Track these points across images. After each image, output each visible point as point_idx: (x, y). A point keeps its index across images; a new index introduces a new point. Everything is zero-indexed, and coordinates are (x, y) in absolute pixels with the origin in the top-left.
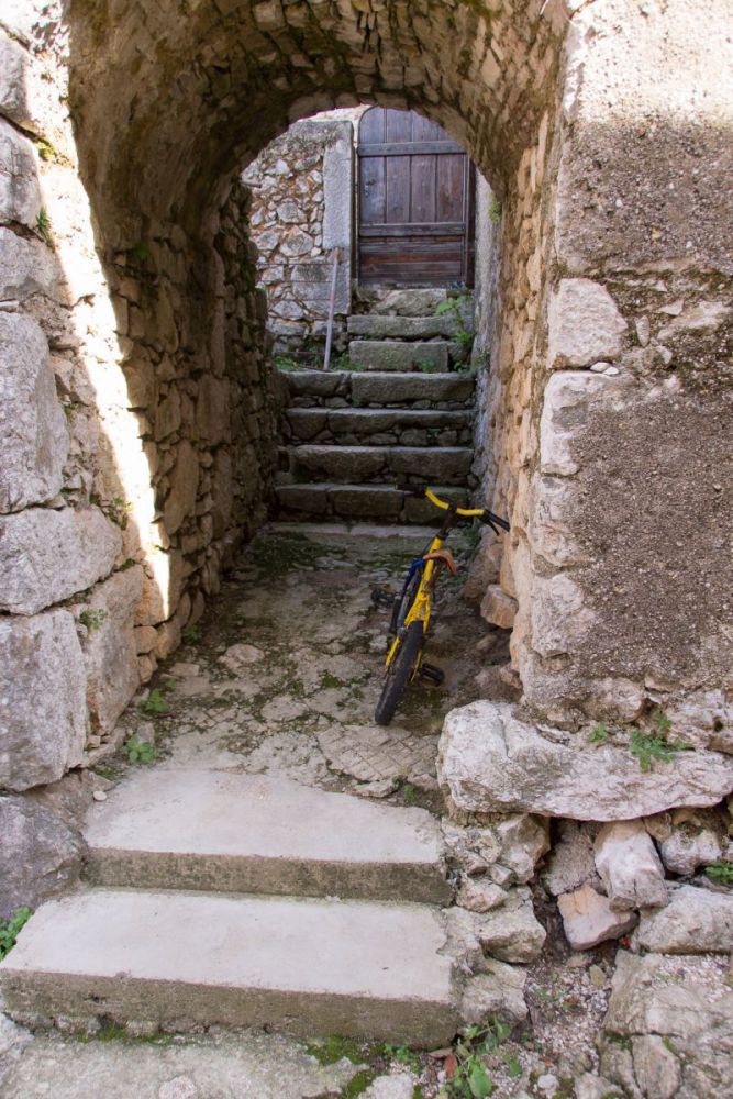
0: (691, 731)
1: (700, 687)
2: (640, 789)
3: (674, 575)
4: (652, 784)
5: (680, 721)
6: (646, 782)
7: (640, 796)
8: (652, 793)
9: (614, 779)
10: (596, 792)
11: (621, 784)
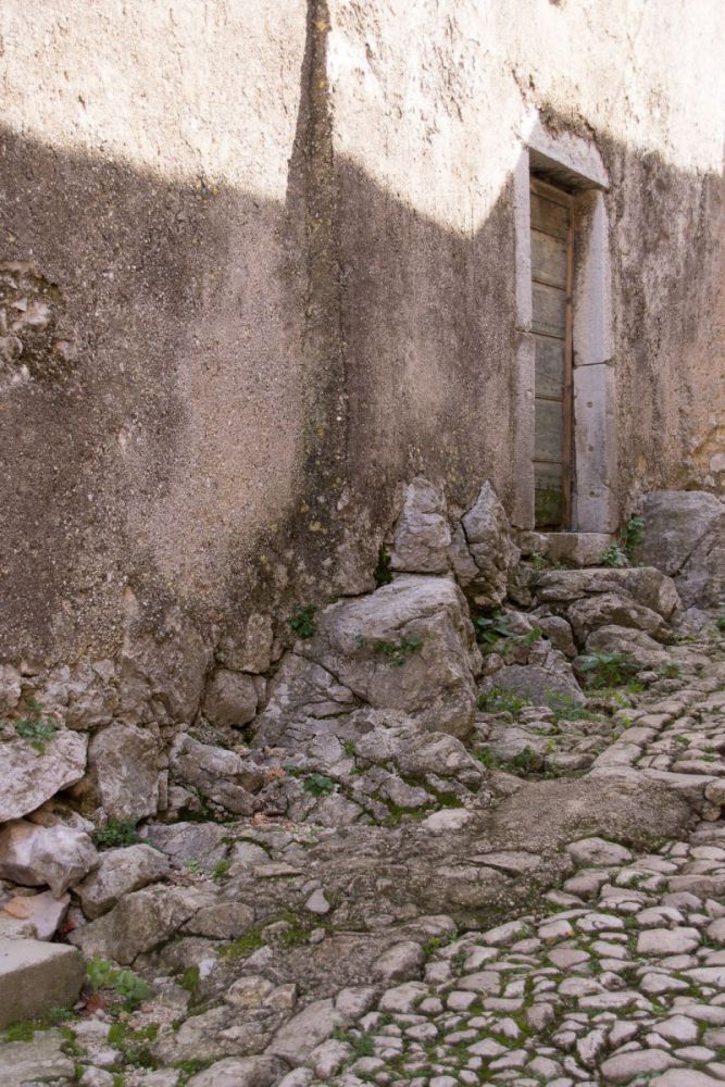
0: (56, 709)
1: (56, 664)
2: (39, 774)
3: (35, 553)
4: (46, 766)
5: (48, 702)
6: (42, 766)
7: (39, 781)
8: (48, 775)
9: (19, 770)
10: (12, 787)
11: (27, 773)
